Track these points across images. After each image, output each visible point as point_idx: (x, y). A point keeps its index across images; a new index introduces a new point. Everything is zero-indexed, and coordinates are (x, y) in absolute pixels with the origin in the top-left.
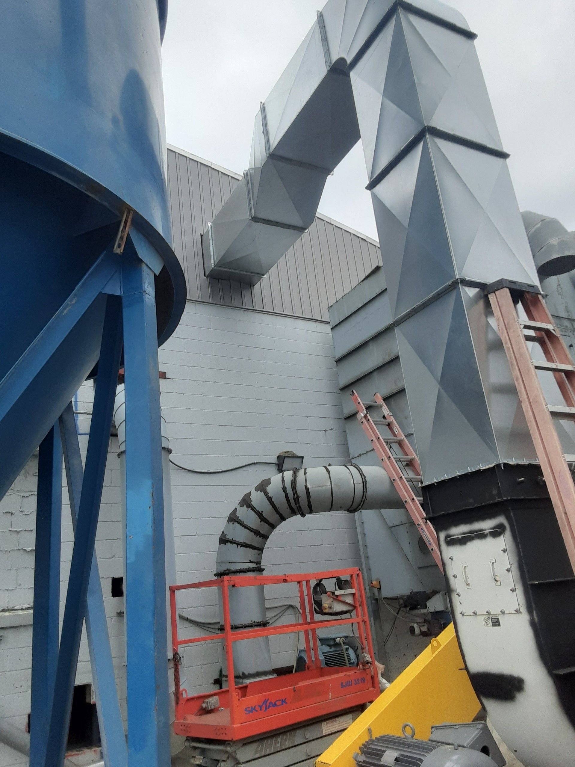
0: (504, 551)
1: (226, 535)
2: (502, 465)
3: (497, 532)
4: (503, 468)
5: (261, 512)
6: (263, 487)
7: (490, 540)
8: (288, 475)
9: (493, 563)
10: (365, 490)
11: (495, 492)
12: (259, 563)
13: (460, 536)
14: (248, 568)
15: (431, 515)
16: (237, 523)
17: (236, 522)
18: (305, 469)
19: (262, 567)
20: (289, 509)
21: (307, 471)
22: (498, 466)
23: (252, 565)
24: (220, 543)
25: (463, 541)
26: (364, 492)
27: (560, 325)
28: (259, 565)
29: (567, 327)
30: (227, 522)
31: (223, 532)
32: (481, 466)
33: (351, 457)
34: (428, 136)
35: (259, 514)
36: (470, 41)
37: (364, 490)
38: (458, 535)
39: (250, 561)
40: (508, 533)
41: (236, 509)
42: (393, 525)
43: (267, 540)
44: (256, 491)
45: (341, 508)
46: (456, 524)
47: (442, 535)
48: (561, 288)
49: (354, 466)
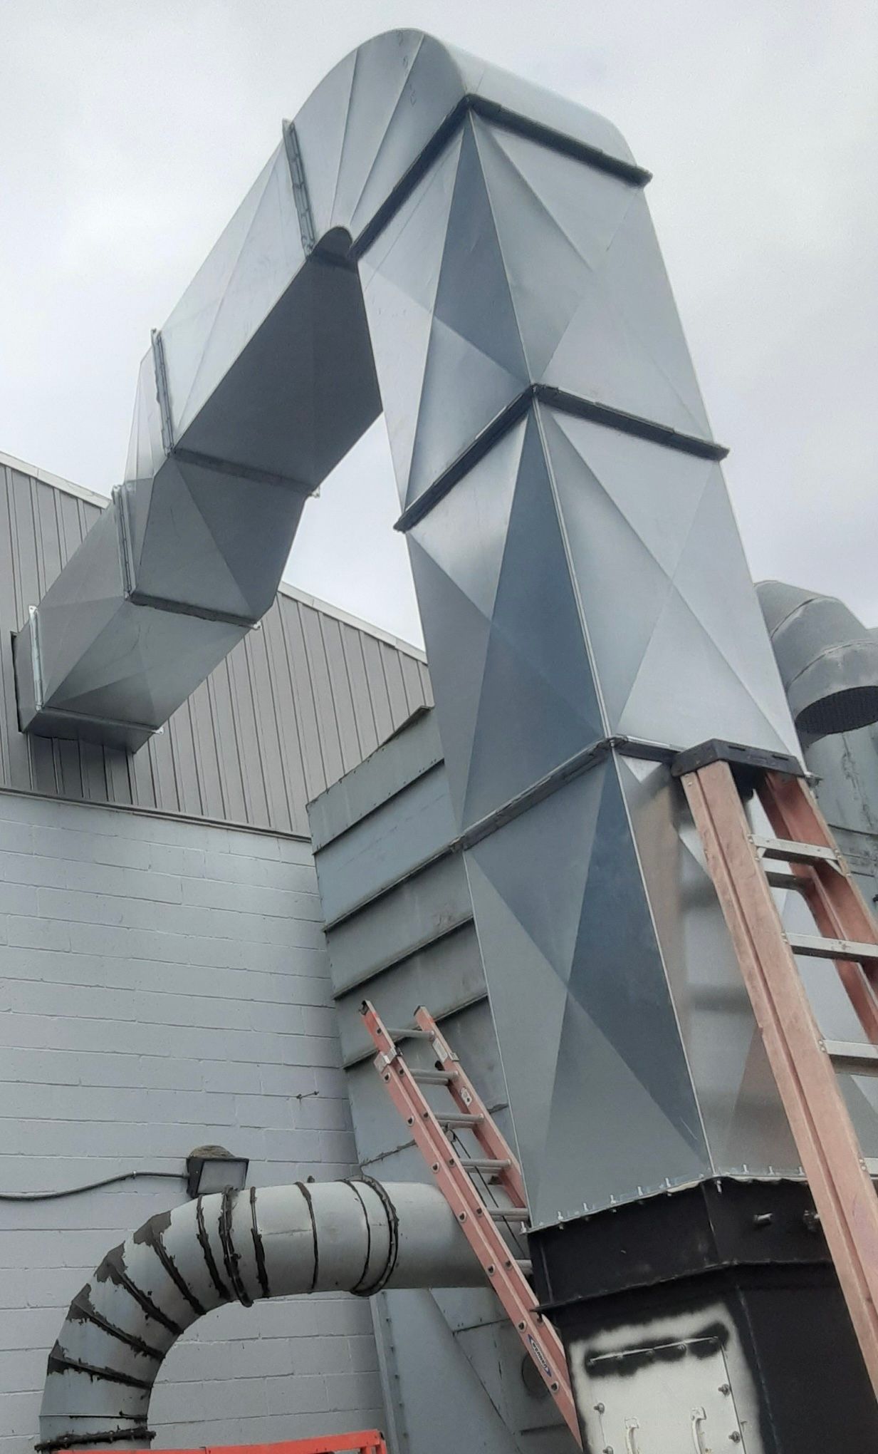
0: (726, 1390)
1: (65, 1351)
2: (719, 1182)
3: (707, 1344)
4: (720, 1190)
5: (146, 1294)
6: (151, 1234)
7: (690, 1364)
8: (212, 1204)
9: (699, 1420)
10: (394, 1242)
11: (702, 1247)
12: (142, 1419)
13: (620, 1355)
14: (115, 1430)
15: (552, 1303)
16: (91, 1320)
17: (88, 1320)
18: (253, 1190)
19: (150, 1429)
20: (214, 1286)
21: (256, 1195)
22: (709, 1184)
23: (125, 1425)
24: (49, 1371)
25: (627, 1365)
26: (391, 1246)
27: (851, 850)
28: (142, 1424)
29: (867, 854)
30: (67, 1319)
31: (57, 1342)
32: (669, 1185)
33: (361, 1161)
34: (538, 409)
35: (143, 1299)
36: (634, 190)
37: (391, 1240)
38: (614, 1351)
39: (121, 1413)
40: (733, 1346)
41: (88, 1288)
42: (462, 1327)
43: (161, 1362)
44: (135, 1242)
45: (337, 1285)
46: (612, 1323)
47: (578, 1352)
48: (853, 763)
49: (369, 1183)
